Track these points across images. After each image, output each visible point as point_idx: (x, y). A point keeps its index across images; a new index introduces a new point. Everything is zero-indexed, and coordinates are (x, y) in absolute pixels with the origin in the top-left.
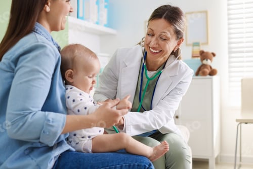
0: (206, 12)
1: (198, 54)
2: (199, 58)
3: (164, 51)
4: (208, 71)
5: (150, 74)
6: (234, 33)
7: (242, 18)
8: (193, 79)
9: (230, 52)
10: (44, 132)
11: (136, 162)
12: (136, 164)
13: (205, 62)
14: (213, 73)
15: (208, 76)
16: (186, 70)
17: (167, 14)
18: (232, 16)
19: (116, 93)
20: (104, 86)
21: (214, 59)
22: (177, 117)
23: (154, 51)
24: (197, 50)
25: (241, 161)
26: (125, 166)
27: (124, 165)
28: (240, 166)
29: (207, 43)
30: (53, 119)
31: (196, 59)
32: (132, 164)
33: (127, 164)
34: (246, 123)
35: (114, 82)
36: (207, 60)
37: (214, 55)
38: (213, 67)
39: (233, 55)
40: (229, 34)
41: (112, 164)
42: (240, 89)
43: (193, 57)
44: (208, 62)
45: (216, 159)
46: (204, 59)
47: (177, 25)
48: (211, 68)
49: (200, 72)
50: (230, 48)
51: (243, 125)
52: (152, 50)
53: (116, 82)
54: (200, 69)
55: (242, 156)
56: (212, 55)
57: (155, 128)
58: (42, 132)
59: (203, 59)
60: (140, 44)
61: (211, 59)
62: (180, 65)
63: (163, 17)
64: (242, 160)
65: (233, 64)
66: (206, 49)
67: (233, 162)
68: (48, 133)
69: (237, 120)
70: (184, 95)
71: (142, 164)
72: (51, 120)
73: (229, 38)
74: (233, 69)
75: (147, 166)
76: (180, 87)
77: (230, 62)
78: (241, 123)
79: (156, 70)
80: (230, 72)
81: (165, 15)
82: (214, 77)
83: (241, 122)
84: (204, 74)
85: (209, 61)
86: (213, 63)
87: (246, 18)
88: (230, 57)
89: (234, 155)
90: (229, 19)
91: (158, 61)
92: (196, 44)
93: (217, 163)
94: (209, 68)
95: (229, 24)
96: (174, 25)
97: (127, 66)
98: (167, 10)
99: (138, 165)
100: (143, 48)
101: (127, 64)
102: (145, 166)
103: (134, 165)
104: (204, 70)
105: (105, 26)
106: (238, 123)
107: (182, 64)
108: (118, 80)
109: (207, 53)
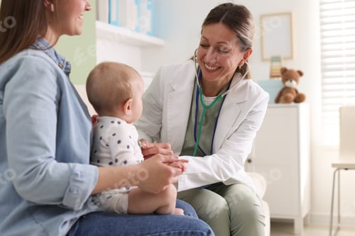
0: (290, 14)
1: (279, 73)
2: (280, 79)
3: (224, 68)
4: (292, 96)
5: (209, 101)
6: (329, 44)
7: (340, 22)
8: (268, 107)
9: (324, 70)
10: (70, 190)
11: (190, 228)
12: (189, 231)
13: (288, 84)
14: (299, 99)
15: (293, 104)
16: (259, 94)
17: (227, 17)
18: (325, 20)
19: (161, 128)
20: (144, 118)
21: (301, 79)
22: (249, 161)
23: (210, 68)
24: (277, 66)
25: (339, 221)
26: (174, 233)
27: (172, 232)
28: (338, 229)
29: (291, 57)
30: (81, 172)
31: (276, 79)
32: (183, 231)
33: (177, 231)
34: (346, 169)
35: (156, 112)
36: (291, 81)
37: (301, 74)
38: (300, 91)
39: (328, 74)
40: (323, 44)
41: (155, 231)
42: (337, 121)
43: (272, 76)
44: (293, 84)
45: (305, 219)
46: (287, 80)
47: (242, 32)
48: (297, 91)
49: (282, 98)
50: (323, 64)
51: (343, 172)
52: (207, 67)
53: (160, 113)
54: (281, 94)
55: (342, 215)
56: (298, 74)
57: (219, 179)
58: (68, 190)
59: (285, 80)
60: (192, 59)
61: (296, 80)
62: (250, 87)
63: (221, 20)
64: (341, 221)
65: (327, 87)
66: (290, 66)
67: (328, 224)
68: (76, 192)
69: (334, 165)
70: (258, 130)
71: (198, 231)
72: (79, 173)
73: (323, 50)
74: (327, 94)
75: (205, 234)
76: (252, 118)
77: (323, 84)
78: (339, 169)
79: (217, 95)
80: (324, 98)
81: (223, 18)
82: (301, 105)
83: (339, 167)
84: (287, 100)
85: (294, 82)
86: (300, 86)
87: (346, 22)
88: (324, 77)
89: (329, 214)
90: (322, 24)
91: (217, 82)
92: (276, 59)
93: (305, 225)
94: (294, 92)
95: (322, 31)
96: (236, 32)
97: (174, 90)
98: (226, 10)
99: (192, 233)
100: (197, 64)
101: (174, 88)
102: (202, 234)
103: (186, 233)
104: (287, 96)
105: (149, 34)
106: (335, 169)
107: (252, 86)
108: (162, 110)
109: (291, 71)
